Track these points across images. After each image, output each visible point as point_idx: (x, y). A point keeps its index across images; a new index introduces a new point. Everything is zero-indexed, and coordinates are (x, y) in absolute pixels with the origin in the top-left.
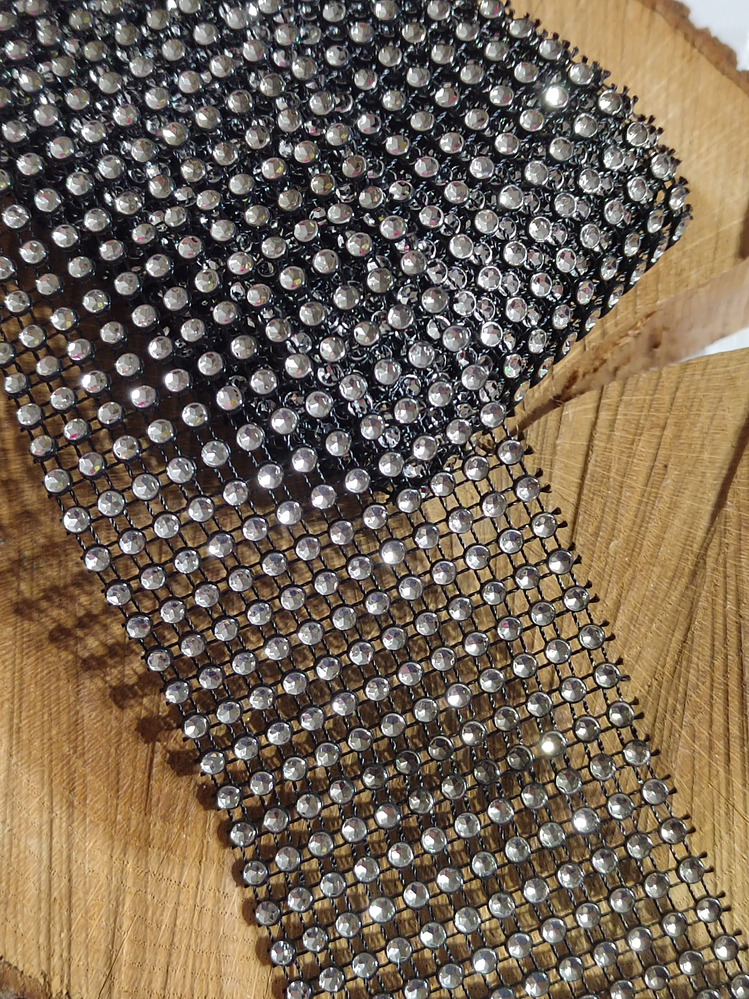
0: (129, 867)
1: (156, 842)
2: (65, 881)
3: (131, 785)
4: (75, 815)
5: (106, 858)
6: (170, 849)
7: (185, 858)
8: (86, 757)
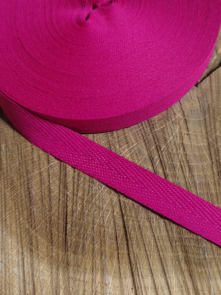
0: (60, 276)
1: (72, 263)
2: (31, 286)
3: (58, 239)
4: (34, 255)
5: (49, 274)
6: (79, 266)
7: (86, 269)
8: (36, 229)
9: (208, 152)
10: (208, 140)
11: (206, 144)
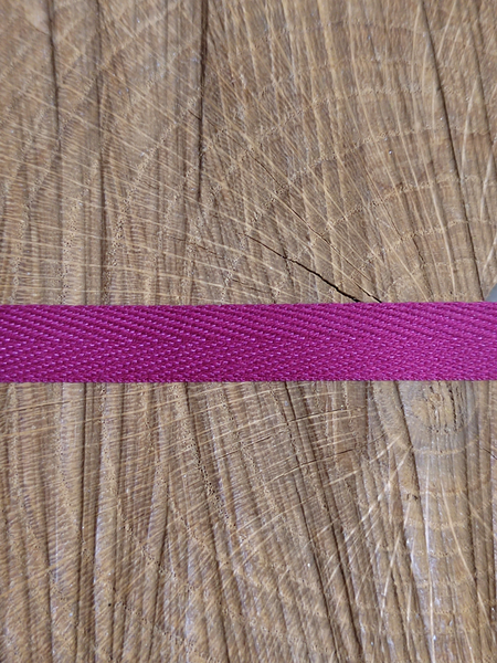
9: (466, 549)
10: (469, 513)
11: (462, 525)
